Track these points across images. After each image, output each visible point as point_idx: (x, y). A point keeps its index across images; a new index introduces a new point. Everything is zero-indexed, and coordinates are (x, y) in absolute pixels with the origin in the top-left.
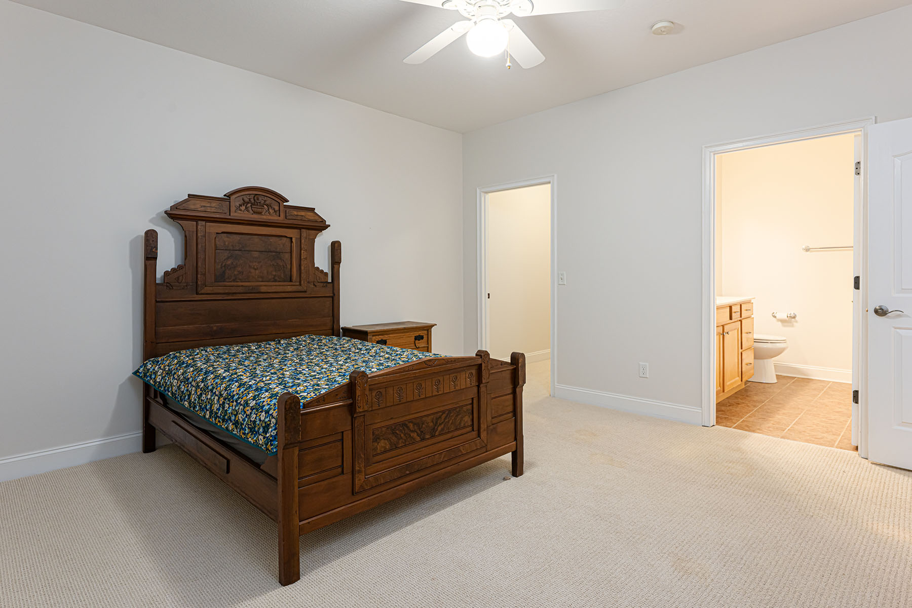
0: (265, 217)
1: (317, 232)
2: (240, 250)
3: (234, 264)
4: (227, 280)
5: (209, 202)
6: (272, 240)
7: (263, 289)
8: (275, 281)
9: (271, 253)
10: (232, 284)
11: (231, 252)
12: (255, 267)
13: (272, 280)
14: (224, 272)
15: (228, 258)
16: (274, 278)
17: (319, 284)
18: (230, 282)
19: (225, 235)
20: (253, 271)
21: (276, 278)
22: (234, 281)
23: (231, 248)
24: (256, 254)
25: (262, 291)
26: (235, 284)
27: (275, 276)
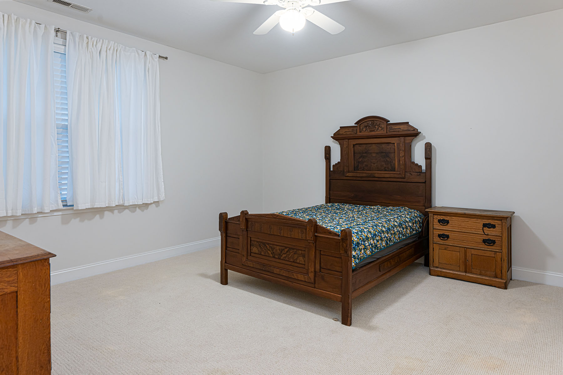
0: (377, 133)
1: (412, 138)
2: (365, 153)
3: (363, 160)
4: (360, 170)
5: (348, 129)
6: (383, 146)
7: (376, 175)
8: (386, 170)
9: (383, 154)
10: (362, 172)
11: (361, 154)
12: (374, 162)
13: (384, 170)
14: (358, 166)
15: (360, 158)
16: (385, 169)
17: (414, 173)
18: (361, 171)
19: (358, 145)
20: (373, 164)
21: (386, 169)
22: (363, 170)
23: (361, 152)
24: (374, 155)
25: (376, 176)
26: (364, 172)
27: (385, 167)
